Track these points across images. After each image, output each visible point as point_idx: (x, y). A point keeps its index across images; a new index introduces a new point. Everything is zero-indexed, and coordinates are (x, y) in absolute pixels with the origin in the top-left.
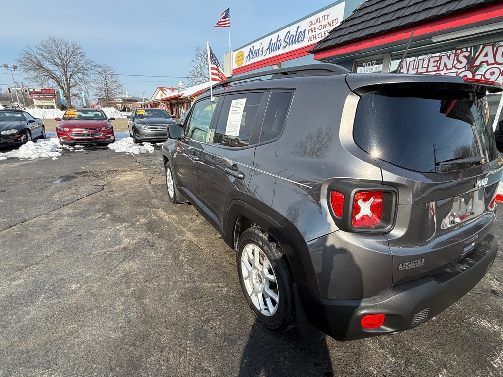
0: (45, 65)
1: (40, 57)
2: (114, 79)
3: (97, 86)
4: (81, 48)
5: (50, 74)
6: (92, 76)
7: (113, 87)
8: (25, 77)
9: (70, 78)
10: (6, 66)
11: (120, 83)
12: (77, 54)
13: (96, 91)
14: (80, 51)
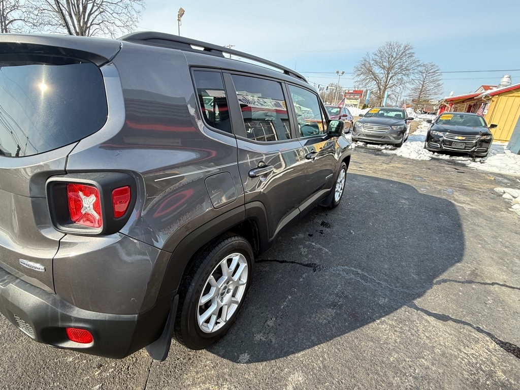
0: (374, 69)
1: (372, 62)
2: (435, 78)
3: (413, 86)
4: (412, 48)
5: (375, 77)
6: (412, 77)
7: (431, 86)
8: (356, 80)
9: (390, 79)
10: (338, 72)
11: (439, 82)
12: (406, 55)
13: (409, 92)
14: (410, 51)
